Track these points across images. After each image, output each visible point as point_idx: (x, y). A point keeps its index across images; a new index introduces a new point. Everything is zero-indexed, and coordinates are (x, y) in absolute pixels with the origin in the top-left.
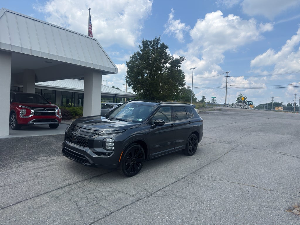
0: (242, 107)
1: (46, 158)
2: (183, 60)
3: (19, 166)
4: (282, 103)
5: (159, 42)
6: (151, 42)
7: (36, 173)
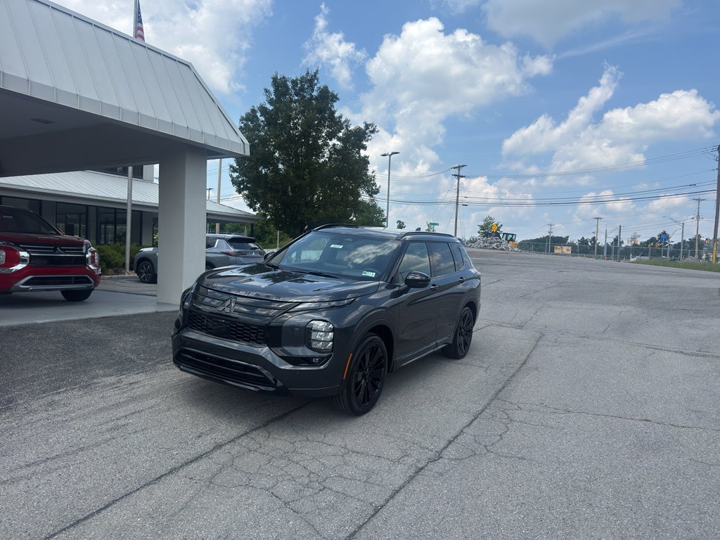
0: (494, 245)
1: (113, 379)
2: (373, 132)
3: (50, 404)
4: (568, 237)
5: (316, 84)
6: (294, 82)
7: (112, 421)
